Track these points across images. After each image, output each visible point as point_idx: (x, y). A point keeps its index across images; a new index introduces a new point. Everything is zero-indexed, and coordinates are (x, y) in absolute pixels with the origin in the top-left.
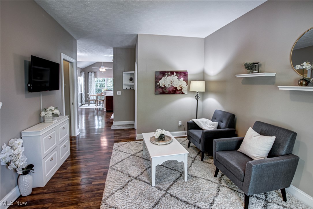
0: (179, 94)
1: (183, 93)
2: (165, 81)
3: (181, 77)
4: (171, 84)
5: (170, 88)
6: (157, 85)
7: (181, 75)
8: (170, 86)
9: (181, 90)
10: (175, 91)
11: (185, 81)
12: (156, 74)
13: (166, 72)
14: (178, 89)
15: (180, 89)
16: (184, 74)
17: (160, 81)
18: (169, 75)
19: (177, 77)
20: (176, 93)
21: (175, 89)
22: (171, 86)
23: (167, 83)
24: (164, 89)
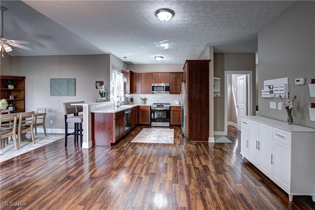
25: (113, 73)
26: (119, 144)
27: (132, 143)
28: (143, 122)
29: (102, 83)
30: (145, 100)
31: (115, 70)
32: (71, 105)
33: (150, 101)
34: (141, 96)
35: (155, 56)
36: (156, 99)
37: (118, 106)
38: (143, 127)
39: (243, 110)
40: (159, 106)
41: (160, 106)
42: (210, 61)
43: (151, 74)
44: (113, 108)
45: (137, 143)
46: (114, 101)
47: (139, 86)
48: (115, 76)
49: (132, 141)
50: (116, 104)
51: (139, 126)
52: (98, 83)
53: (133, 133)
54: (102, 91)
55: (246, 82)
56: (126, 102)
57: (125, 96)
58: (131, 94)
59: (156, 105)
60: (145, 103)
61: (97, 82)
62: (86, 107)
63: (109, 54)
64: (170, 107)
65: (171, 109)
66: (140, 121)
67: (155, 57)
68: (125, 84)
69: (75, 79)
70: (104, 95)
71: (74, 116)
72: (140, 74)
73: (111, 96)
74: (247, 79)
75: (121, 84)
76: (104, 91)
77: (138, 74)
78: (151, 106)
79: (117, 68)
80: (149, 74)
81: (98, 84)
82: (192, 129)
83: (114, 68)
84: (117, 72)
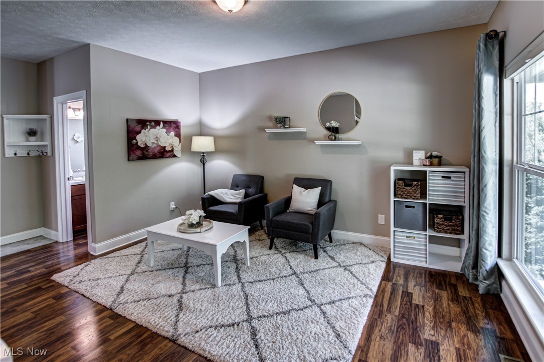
0: (169, 157)
1: (175, 156)
2: (146, 136)
3: (172, 129)
4: (156, 142)
5: (154, 148)
6: (133, 144)
7: (171, 126)
8: (154, 145)
9: (172, 151)
10: (164, 153)
11: (178, 137)
12: (129, 123)
13: (147, 121)
14: (168, 149)
15: (170, 149)
16: (175, 126)
17: (138, 137)
18: (152, 127)
19: (165, 130)
20: (165, 156)
21: (162, 151)
22: (156, 145)
23: (150, 140)
24: (144, 151)
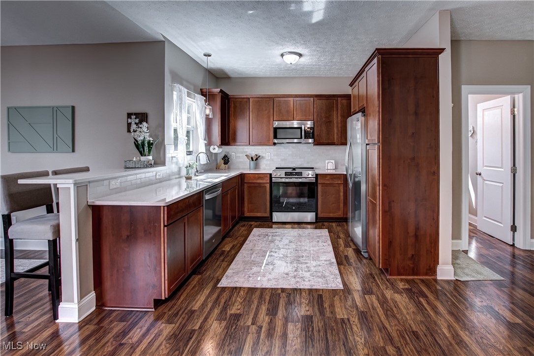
25: (175, 93)
26: (182, 298)
27: (224, 289)
28: (252, 211)
29: (143, 117)
30: (256, 159)
31: (182, 84)
32: (20, 181)
33: (269, 163)
34: (247, 150)
35: (282, 52)
36: (283, 158)
37: (188, 178)
38: (253, 223)
39: (501, 185)
40: (291, 174)
41: (294, 175)
42: (442, 50)
43: (271, 99)
44: (175, 181)
45: (236, 288)
46: (177, 163)
47: (243, 127)
48: (180, 98)
49: (224, 283)
50: (184, 172)
51: (244, 223)
52: (133, 117)
53: (227, 248)
54: (142, 138)
55: (511, 114)
56: (212, 166)
57: (208, 150)
58: (224, 147)
59: (283, 172)
60: (257, 167)
61: (129, 115)
62: (69, 188)
63: (164, 40)
64: (317, 175)
65: (319, 182)
66: (246, 209)
67: (282, 55)
68: (209, 122)
69: (73, 108)
70: (146, 148)
71: (48, 212)
72: (246, 100)
73: (167, 151)
74: (514, 107)
75: (198, 123)
76: (148, 138)
77: (239, 100)
78: (271, 175)
79: (187, 82)
80: (265, 99)
81: (133, 120)
82: (390, 242)
83: (178, 79)
84: (186, 90)
